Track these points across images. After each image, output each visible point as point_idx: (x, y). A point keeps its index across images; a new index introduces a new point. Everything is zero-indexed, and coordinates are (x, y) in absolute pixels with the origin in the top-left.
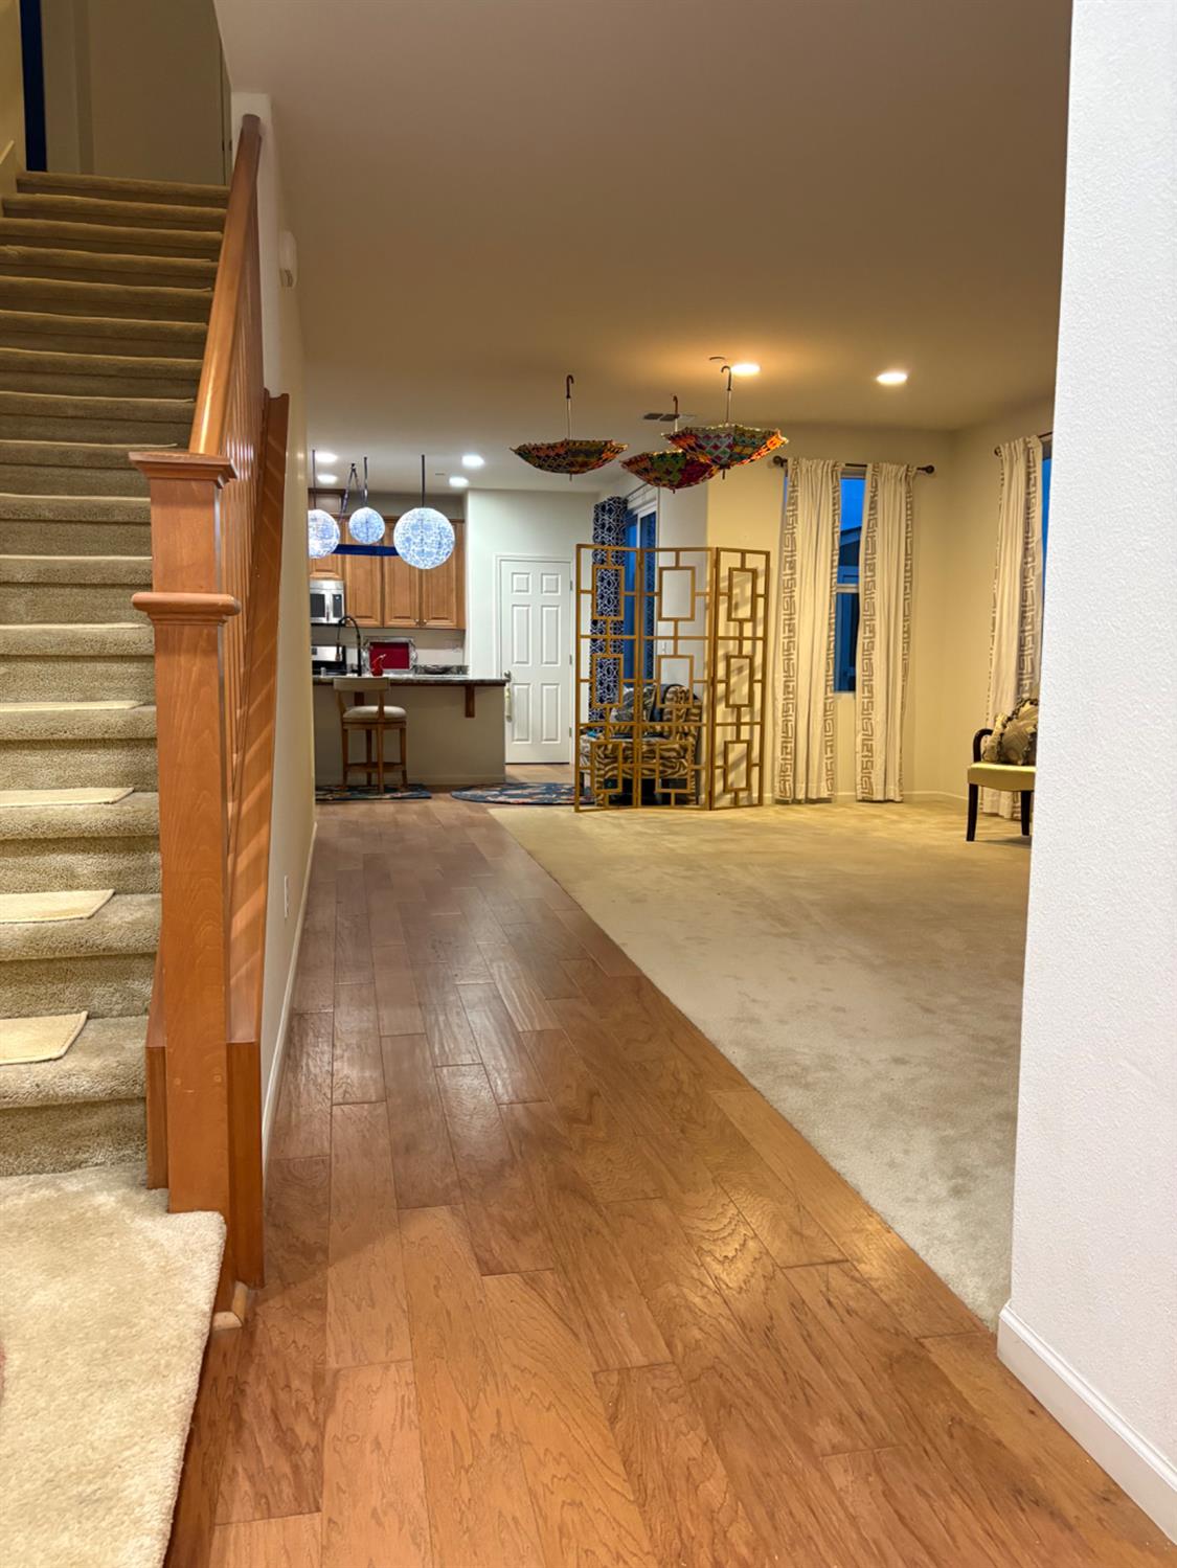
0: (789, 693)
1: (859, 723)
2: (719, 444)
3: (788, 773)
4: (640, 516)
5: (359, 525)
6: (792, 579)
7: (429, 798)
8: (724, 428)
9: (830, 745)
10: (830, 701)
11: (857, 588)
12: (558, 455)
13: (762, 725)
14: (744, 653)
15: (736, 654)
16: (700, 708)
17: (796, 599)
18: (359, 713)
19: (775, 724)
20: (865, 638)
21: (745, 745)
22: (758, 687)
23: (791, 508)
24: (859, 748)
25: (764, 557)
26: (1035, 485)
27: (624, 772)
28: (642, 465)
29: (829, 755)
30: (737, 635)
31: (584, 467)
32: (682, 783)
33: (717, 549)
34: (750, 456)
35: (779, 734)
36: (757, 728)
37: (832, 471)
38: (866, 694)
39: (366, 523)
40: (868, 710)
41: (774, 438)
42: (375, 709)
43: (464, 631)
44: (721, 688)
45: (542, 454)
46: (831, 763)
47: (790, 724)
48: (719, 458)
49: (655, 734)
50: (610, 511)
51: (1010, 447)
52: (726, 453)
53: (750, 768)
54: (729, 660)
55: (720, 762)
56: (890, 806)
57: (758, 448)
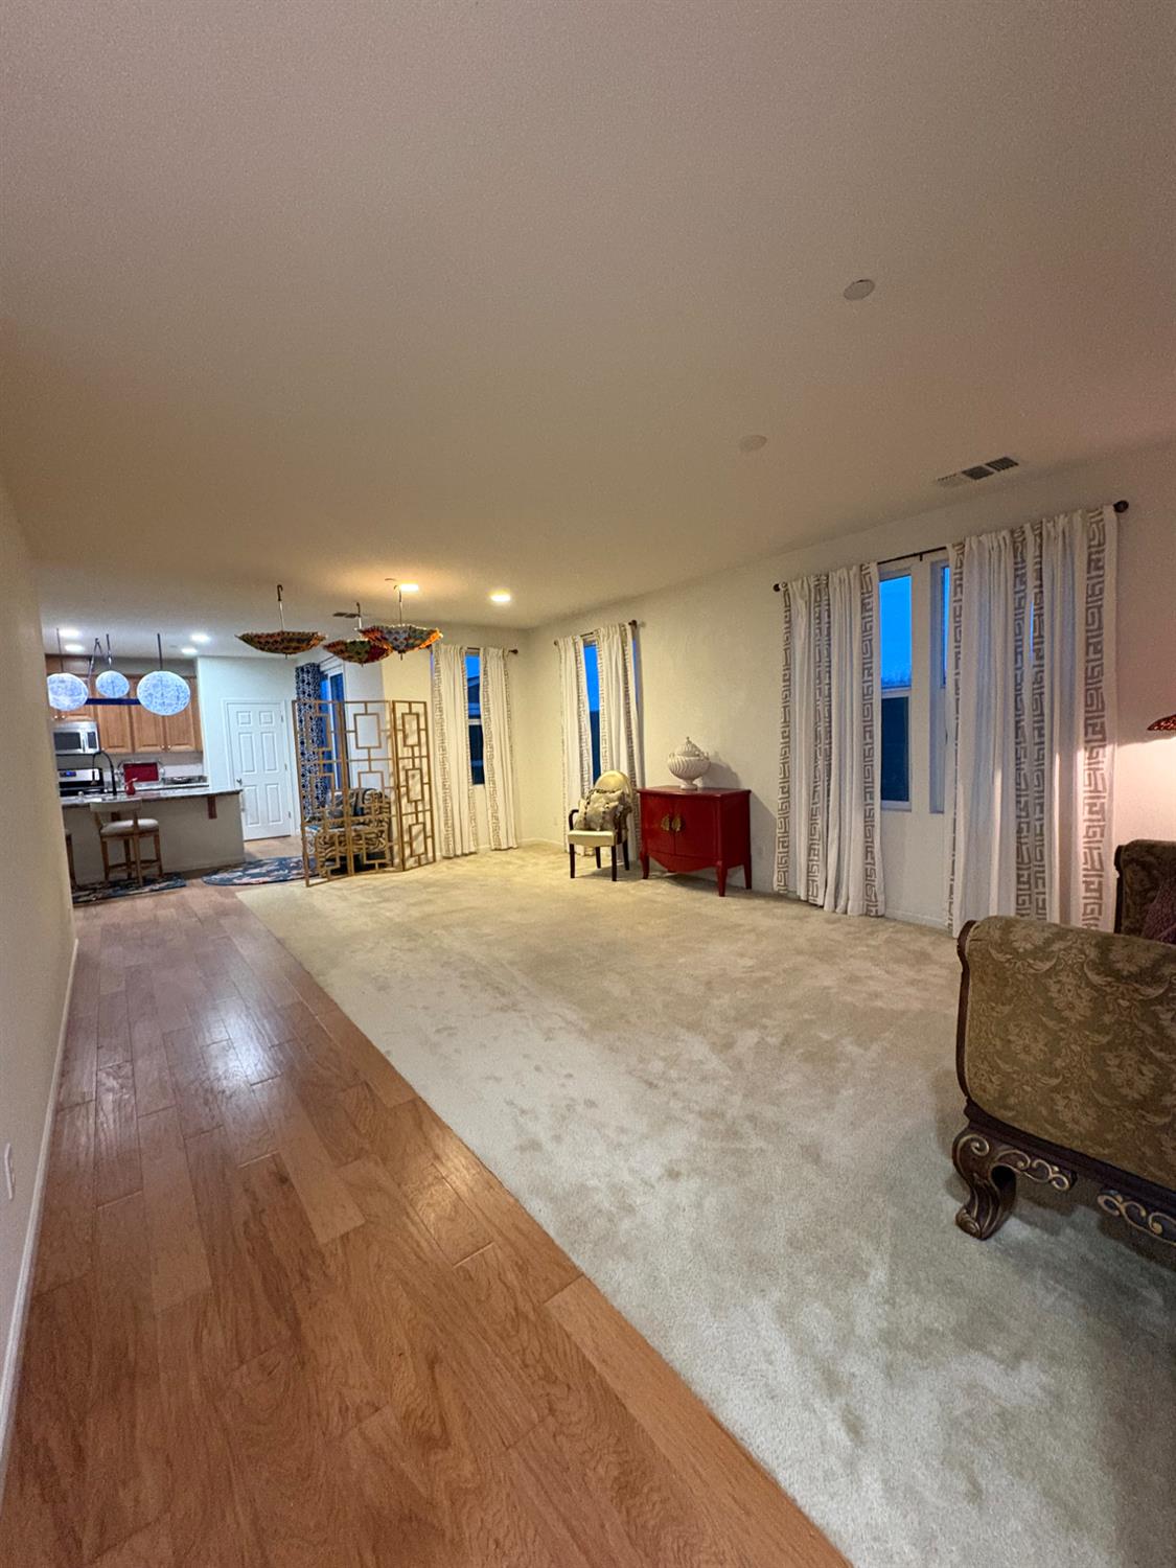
1: (489, 803)
2: (398, 637)
3: (450, 839)
4: (330, 675)
5: (105, 684)
7: (184, 886)
8: (402, 628)
9: (473, 819)
10: (471, 791)
11: (480, 722)
12: (276, 642)
13: (431, 811)
14: (416, 767)
15: (411, 767)
16: (389, 803)
17: (445, 731)
18: (115, 828)
19: (438, 809)
21: (422, 825)
22: (426, 787)
23: (437, 674)
24: (490, 818)
25: (423, 705)
26: (580, 663)
27: (340, 852)
28: (339, 648)
29: (473, 825)
30: (411, 755)
31: (296, 650)
32: (381, 855)
33: (393, 701)
34: (419, 646)
35: (442, 815)
36: (428, 814)
37: (460, 652)
38: (491, 786)
39: (111, 682)
40: (493, 795)
41: (434, 634)
42: (130, 823)
43: (202, 752)
44: (403, 790)
45: (262, 640)
46: (475, 830)
47: (448, 809)
48: (398, 646)
49: (359, 824)
50: (308, 672)
51: (564, 640)
52: (401, 643)
53: (426, 838)
54: (407, 771)
55: (406, 838)
56: (510, 851)
57: (424, 641)
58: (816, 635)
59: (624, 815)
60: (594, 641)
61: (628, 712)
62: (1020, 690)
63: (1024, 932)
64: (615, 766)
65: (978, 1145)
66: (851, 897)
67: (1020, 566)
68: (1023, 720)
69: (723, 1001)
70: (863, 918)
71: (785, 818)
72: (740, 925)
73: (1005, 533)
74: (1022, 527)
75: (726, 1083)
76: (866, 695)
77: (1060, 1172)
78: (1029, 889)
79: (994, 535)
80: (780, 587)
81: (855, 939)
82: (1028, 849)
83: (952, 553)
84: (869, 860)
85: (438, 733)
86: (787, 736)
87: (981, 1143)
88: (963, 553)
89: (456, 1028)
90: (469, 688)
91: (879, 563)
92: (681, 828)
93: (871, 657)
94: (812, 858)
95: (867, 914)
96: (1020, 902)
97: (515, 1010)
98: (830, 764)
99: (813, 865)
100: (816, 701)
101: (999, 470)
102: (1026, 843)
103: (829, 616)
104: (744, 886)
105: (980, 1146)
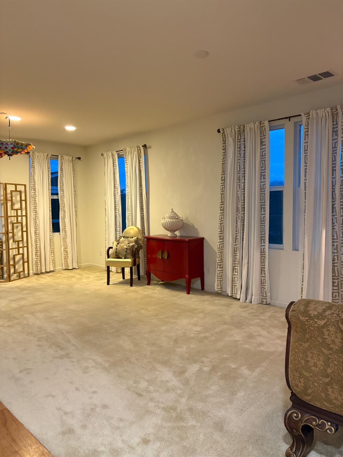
0: (37, 235)
1: (62, 243)
2: (7, 147)
3: (39, 263)
6: (35, 194)
8: (10, 141)
9: (52, 252)
10: (52, 236)
11: (58, 197)
13: (27, 247)
14: (19, 222)
15: (16, 222)
17: (37, 201)
19: (32, 246)
20: (62, 214)
21: (22, 255)
22: (25, 234)
23: (32, 169)
24: (63, 252)
25: (24, 186)
26: (116, 167)
29: (53, 255)
30: (16, 215)
33: (5, 183)
34: (21, 152)
35: (34, 249)
36: (25, 249)
37: (47, 157)
38: (64, 233)
40: (65, 238)
41: (30, 146)
44: (10, 235)
46: (54, 258)
47: (38, 246)
48: (7, 152)
51: (107, 153)
52: (10, 150)
53: (24, 263)
54: (13, 224)
55: (12, 263)
56: (74, 270)
57: (24, 149)
58: (238, 156)
59: (138, 250)
60: (123, 155)
61: (141, 195)
62: (334, 189)
63: (314, 306)
64: (134, 224)
65: (296, 415)
66: (254, 294)
67: (335, 126)
68: (336, 204)
69: (183, 349)
70: (259, 305)
71: (221, 252)
72: (197, 309)
73: (329, 109)
74: (336, 107)
75: (179, 392)
76: (262, 189)
77: (331, 425)
78: (338, 289)
79: (323, 110)
80: (221, 130)
81: (255, 316)
82: (337, 269)
83: (304, 118)
84: (263, 275)
85: (32, 203)
86: (222, 210)
87: (297, 414)
88: (309, 118)
89: (31, 369)
90: (52, 178)
91: (269, 121)
92: (167, 257)
93: (265, 169)
94: (234, 273)
95: (262, 303)
96: (334, 296)
97: (67, 358)
98: (244, 225)
99: (235, 277)
100: (237, 191)
101: (325, 78)
102: (337, 266)
103: (245, 147)
104: (200, 288)
105: (297, 415)
